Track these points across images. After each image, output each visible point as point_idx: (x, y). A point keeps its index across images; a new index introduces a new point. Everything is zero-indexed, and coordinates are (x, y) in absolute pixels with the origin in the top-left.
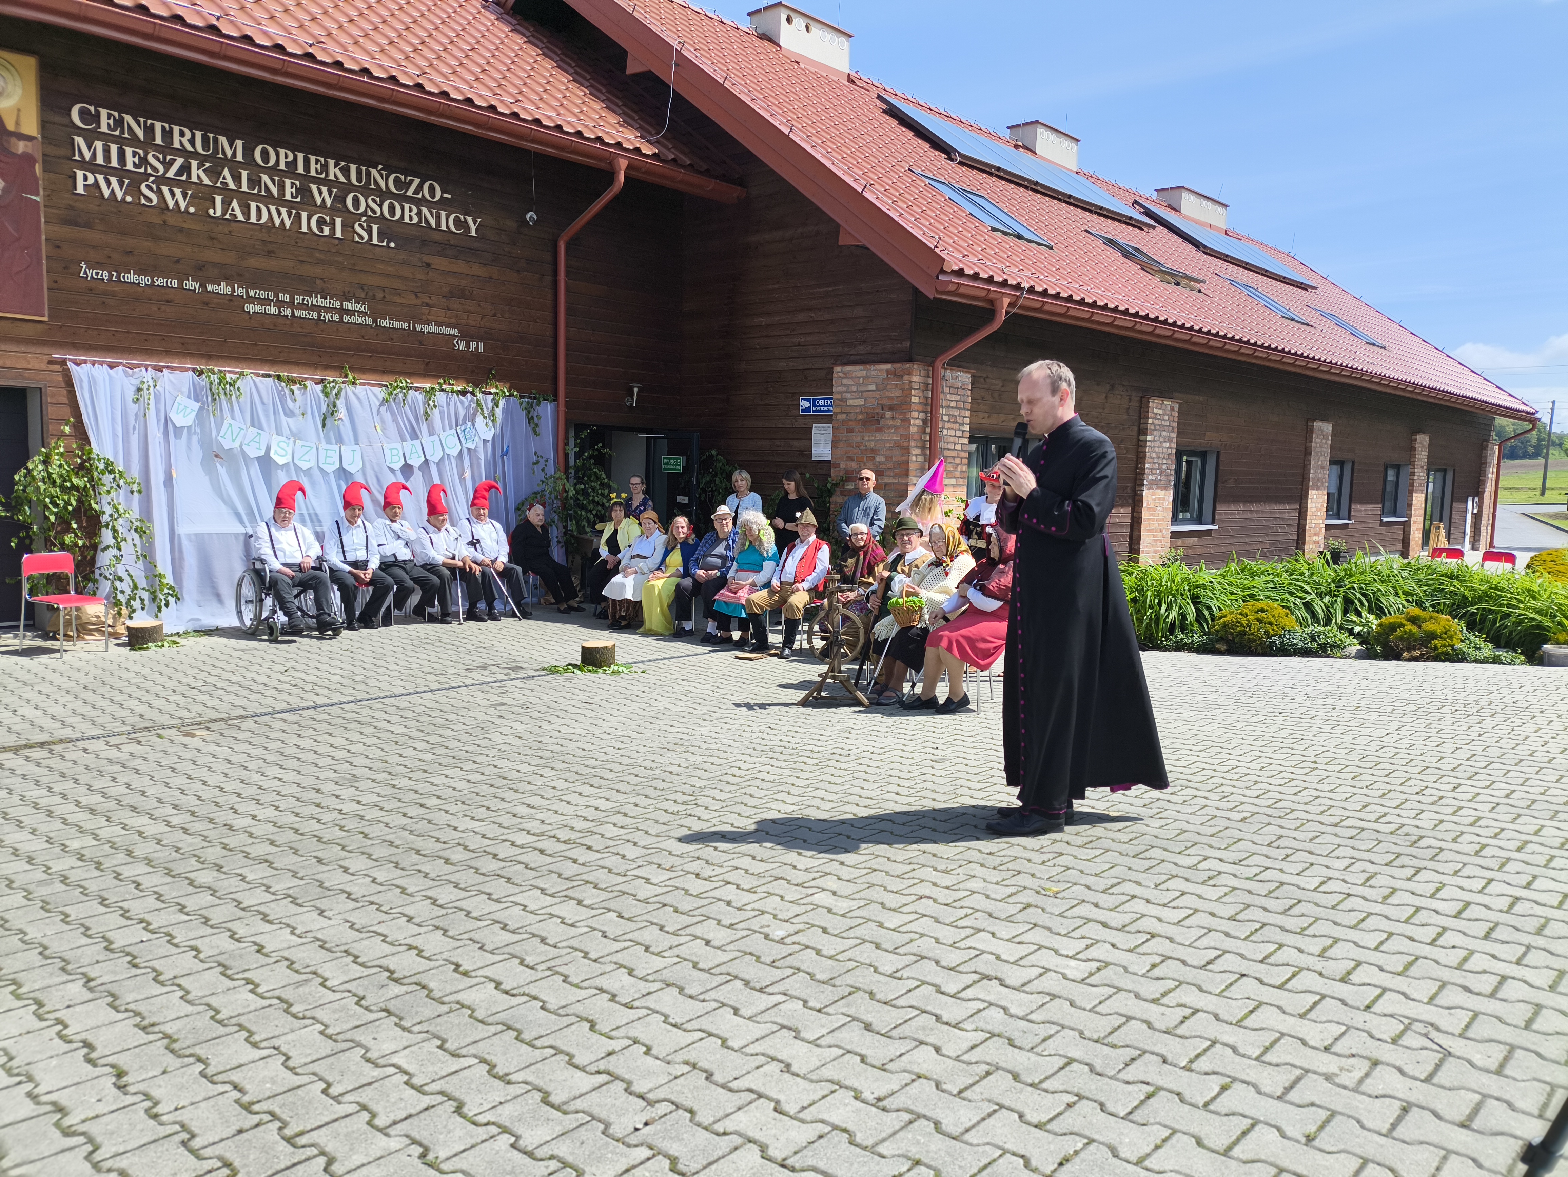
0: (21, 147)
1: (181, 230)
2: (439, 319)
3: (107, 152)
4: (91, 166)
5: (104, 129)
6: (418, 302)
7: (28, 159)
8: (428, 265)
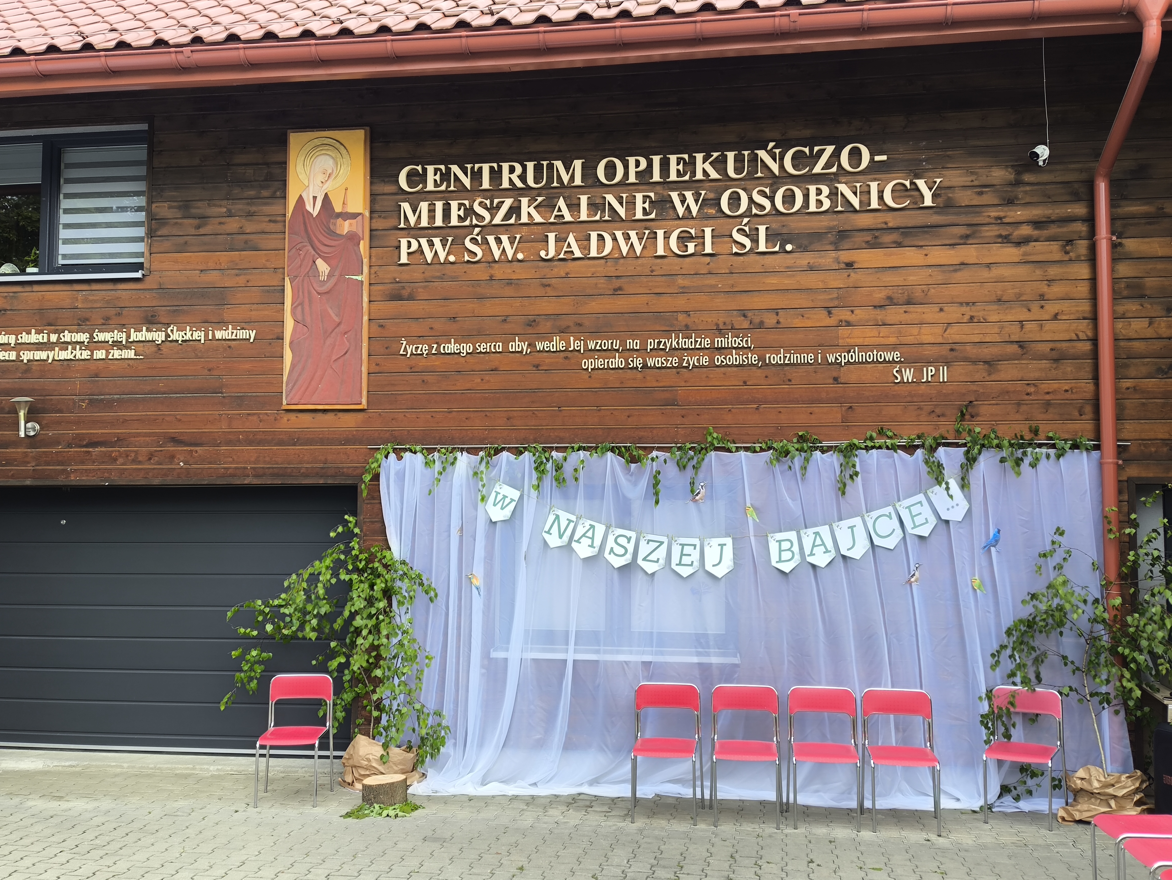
0: (345, 227)
1: (510, 282)
2: (867, 342)
3: (432, 211)
4: (416, 231)
5: (430, 187)
6: (832, 321)
7: (353, 238)
8: (849, 265)
